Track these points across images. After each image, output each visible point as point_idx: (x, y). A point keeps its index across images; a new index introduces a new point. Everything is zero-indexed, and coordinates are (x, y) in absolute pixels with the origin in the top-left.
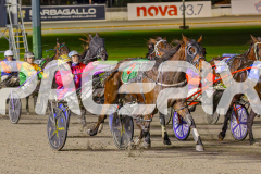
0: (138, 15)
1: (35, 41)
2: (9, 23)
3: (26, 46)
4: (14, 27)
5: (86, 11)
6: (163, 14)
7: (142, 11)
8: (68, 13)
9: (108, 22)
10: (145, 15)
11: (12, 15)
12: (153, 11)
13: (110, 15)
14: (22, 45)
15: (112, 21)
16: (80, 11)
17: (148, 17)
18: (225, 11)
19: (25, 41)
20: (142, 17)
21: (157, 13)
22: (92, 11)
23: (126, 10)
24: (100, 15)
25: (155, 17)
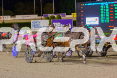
18: (14, 18)
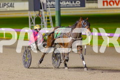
0: (104, 5)
1: (57, 19)
2: (41, 8)
3: (51, 22)
4: (44, 11)
5: (75, 2)
6: (117, 5)
7: (105, 3)
8: (65, 4)
9: (87, 9)
10: (107, 5)
11: (43, 4)
12: (112, 3)
13: (88, 5)
14: (48, 21)
15: (89, 9)
16: (72, 2)
17: (109, 6)
19: (51, 19)
20: (106, 6)
21: (114, 4)
22: (78, 3)
23: (97, 2)
24: (83, 5)
25: (113, 7)
